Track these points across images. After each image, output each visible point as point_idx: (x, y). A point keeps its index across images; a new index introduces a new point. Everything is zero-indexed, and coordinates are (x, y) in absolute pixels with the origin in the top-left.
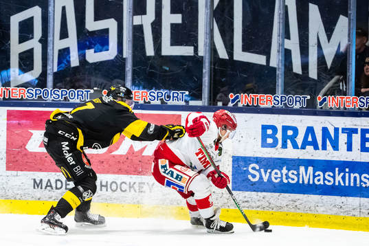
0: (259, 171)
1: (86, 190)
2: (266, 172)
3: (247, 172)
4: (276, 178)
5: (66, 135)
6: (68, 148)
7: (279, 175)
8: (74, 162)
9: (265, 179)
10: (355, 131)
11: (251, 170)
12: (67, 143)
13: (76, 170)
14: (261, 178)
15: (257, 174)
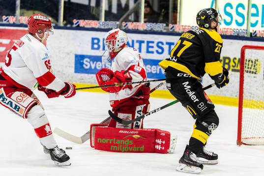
0: (89, 63)
1: (209, 124)
2: (93, 63)
3: (83, 63)
4: (99, 67)
5: (184, 76)
6: (189, 87)
7: (101, 65)
8: (197, 100)
9: (93, 67)
10: (143, 42)
11: (85, 62)
12: (187, 83)
13: (200, 106)
14: (91, 67)
15: (88, 64)
